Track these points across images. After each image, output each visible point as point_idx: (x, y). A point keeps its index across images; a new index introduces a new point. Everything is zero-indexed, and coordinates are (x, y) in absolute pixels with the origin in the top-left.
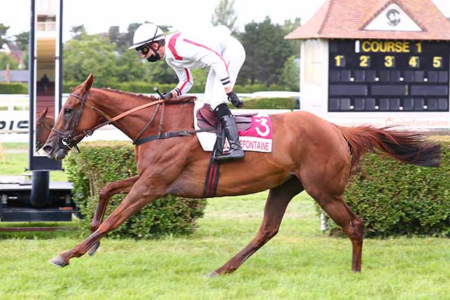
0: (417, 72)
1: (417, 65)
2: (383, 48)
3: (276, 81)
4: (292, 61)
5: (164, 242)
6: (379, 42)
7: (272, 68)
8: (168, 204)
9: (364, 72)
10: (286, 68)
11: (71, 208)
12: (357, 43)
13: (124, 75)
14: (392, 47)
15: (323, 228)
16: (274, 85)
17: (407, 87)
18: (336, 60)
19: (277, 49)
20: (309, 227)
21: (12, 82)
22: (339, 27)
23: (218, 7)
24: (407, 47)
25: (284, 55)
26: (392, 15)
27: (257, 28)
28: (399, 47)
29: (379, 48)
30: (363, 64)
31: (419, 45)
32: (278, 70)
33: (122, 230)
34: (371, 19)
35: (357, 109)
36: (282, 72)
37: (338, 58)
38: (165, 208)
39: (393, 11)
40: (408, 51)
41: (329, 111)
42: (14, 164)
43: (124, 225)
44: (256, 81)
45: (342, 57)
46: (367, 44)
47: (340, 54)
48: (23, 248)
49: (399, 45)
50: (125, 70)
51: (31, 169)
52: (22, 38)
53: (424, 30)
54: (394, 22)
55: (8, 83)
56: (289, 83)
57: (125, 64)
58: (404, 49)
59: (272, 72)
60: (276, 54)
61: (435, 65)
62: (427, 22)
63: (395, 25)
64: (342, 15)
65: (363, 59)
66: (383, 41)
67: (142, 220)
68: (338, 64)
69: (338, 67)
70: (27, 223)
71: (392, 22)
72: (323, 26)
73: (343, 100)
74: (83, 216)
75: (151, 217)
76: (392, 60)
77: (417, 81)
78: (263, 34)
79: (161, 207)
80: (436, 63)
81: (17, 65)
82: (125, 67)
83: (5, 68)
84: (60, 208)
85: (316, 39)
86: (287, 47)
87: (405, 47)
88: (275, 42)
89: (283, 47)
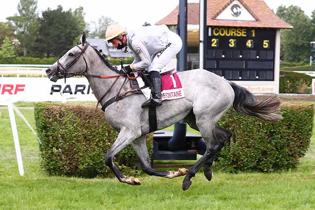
0: (251, 51)
1: (251, 46)
2: (228, 34)
6: (225, 29)
8: (285, 148)
9: (214, 51)
12: (210, 29)
14: (234, 32)
17: (244, 62)
19: (68, 30)
24: (245, 32)
25: (73, 35)
26: (235, 9)
27: (52, 14)
28: (239, 32)
29: (225, 33)
30: (213, 45)
31: (253, 31)
33: (254, 166)
34: (221, 12)
38: (282, 150)
39: (236, 6)
40: (245, 35)
43: (255, 162)
44: (51, 55)
46: (216, 30)
49: (239, 31)
53: (257, 20)
54: (237, 14)
58: (243, 34)
60: (67, 34)
61: (264, 46)
62: (259, 14)
63: (237, 16)
65: (214, 41)
66: (228, 28)
71: (235, 14)
75: (274, 157)
76: (234, 43)
77: (251, 58)
78: (57, 19)
80: (265, 45)
86: (75, 29)
87: (243, 32)
88: (66, 26)
89: (72, 29)
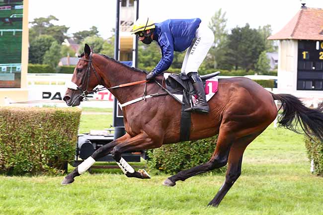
3: (253, 68)
4: (264, 54)
5: (206, 178)
7: (250, 59)
8: (209, 152)
9: (321, 63)
10: (260, 59)
11: (140, 153)
12: (318, 43)
13: (148, 62)
15: (312, 170)
16: (251, 71)
18: (303, 55)
19: (254, 46)
20: (302, 169)
21: (70, 65)
22: (306, 32)
23: (214, 16)
25: (258, 50)
27: (240, 31)
30: (321, 58)
32: (254, 61)
33: (177, 168)
35: (316, 88)
36: (258, 61)
37: (304, 53)
38: (206, 154)
41: (298, 89)
42: (85, 122)
43: (178, 165)
44: (239, 67)
45: (307, 52)
47: (306, 51)
48: (110, 180)
50: (149, 59)
51: (115, 125)
52: (78, 35)
55: (68, 66)
56: (262, 69)
57: (149, 54)
59: (251, 61)
60: (253, 49)
64: (308, 24)
65: (322, 55)
67: (191, 162)
68: (304, 57)
69: (305, 60)
70: (108, 162)
72: (294, 31)
73: (307, 82)
74: (150, 158)
75: (197, 160)
78: (245, 36)
79: (204, 153)
81: (75, 54)
82: (149, 56)
83: (66, 56)
84: (133, 153)
85: (289, 40)
86: (261, 45)
88: (253, 41)
89: (258, 44)
